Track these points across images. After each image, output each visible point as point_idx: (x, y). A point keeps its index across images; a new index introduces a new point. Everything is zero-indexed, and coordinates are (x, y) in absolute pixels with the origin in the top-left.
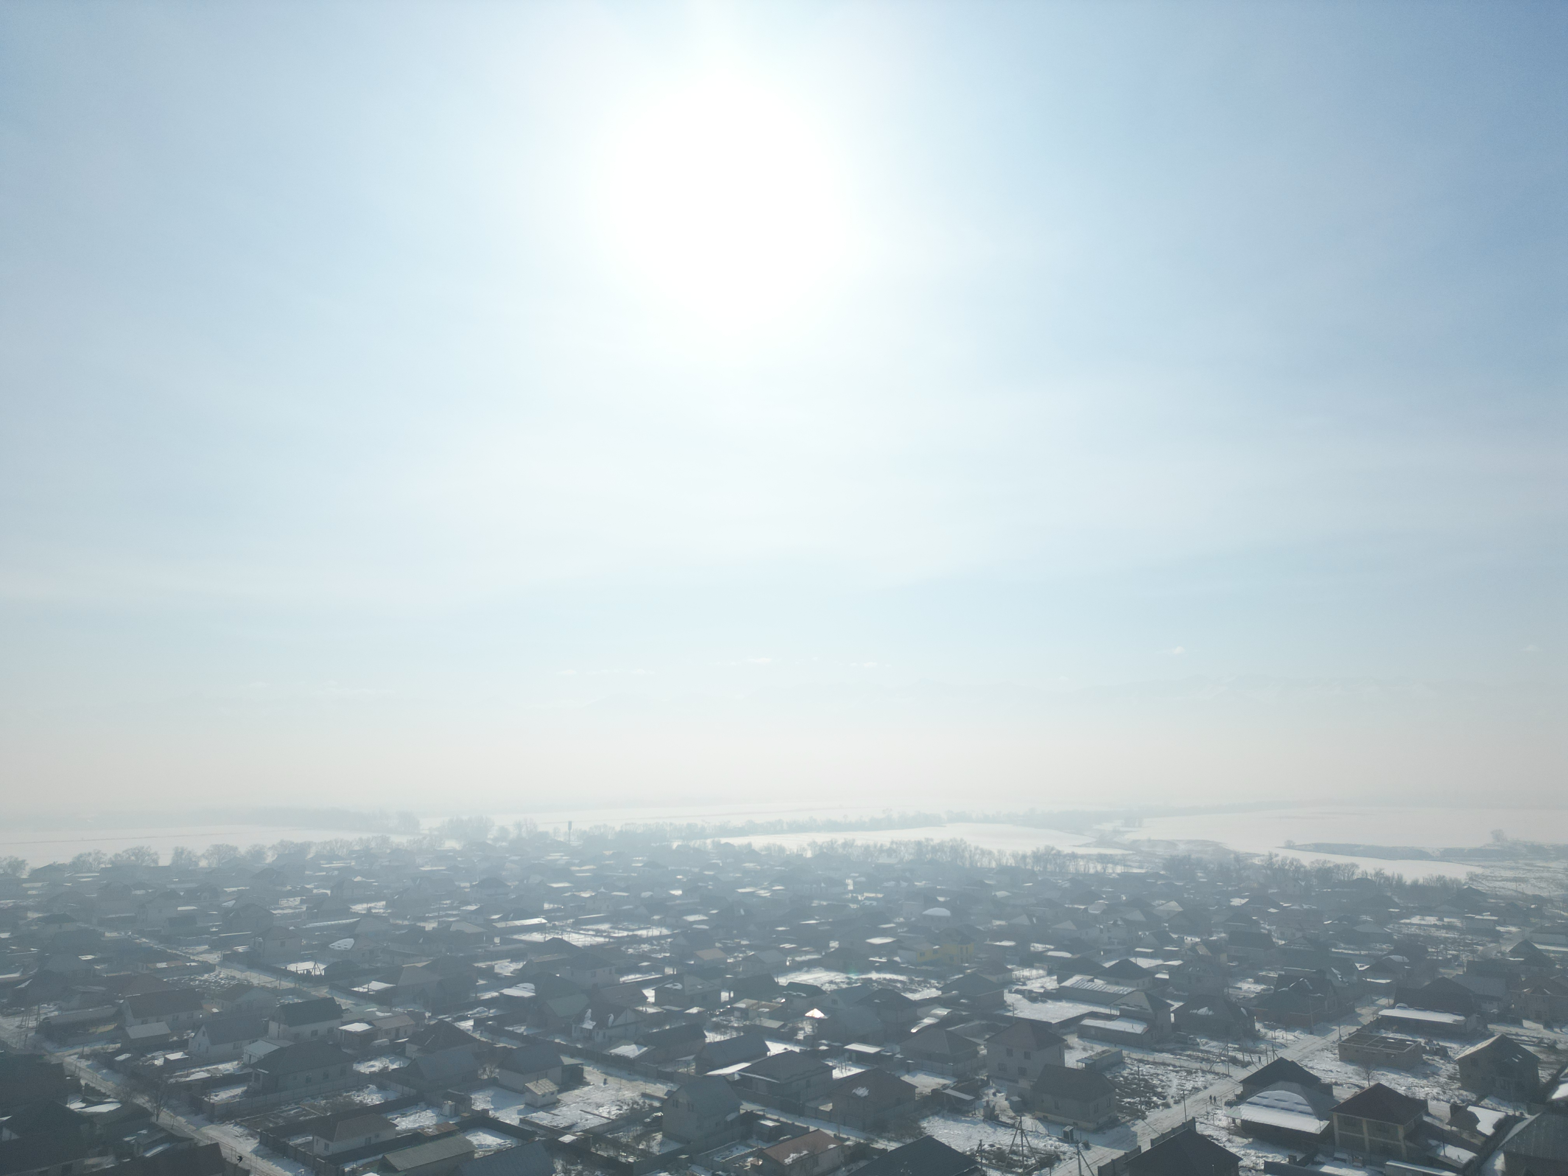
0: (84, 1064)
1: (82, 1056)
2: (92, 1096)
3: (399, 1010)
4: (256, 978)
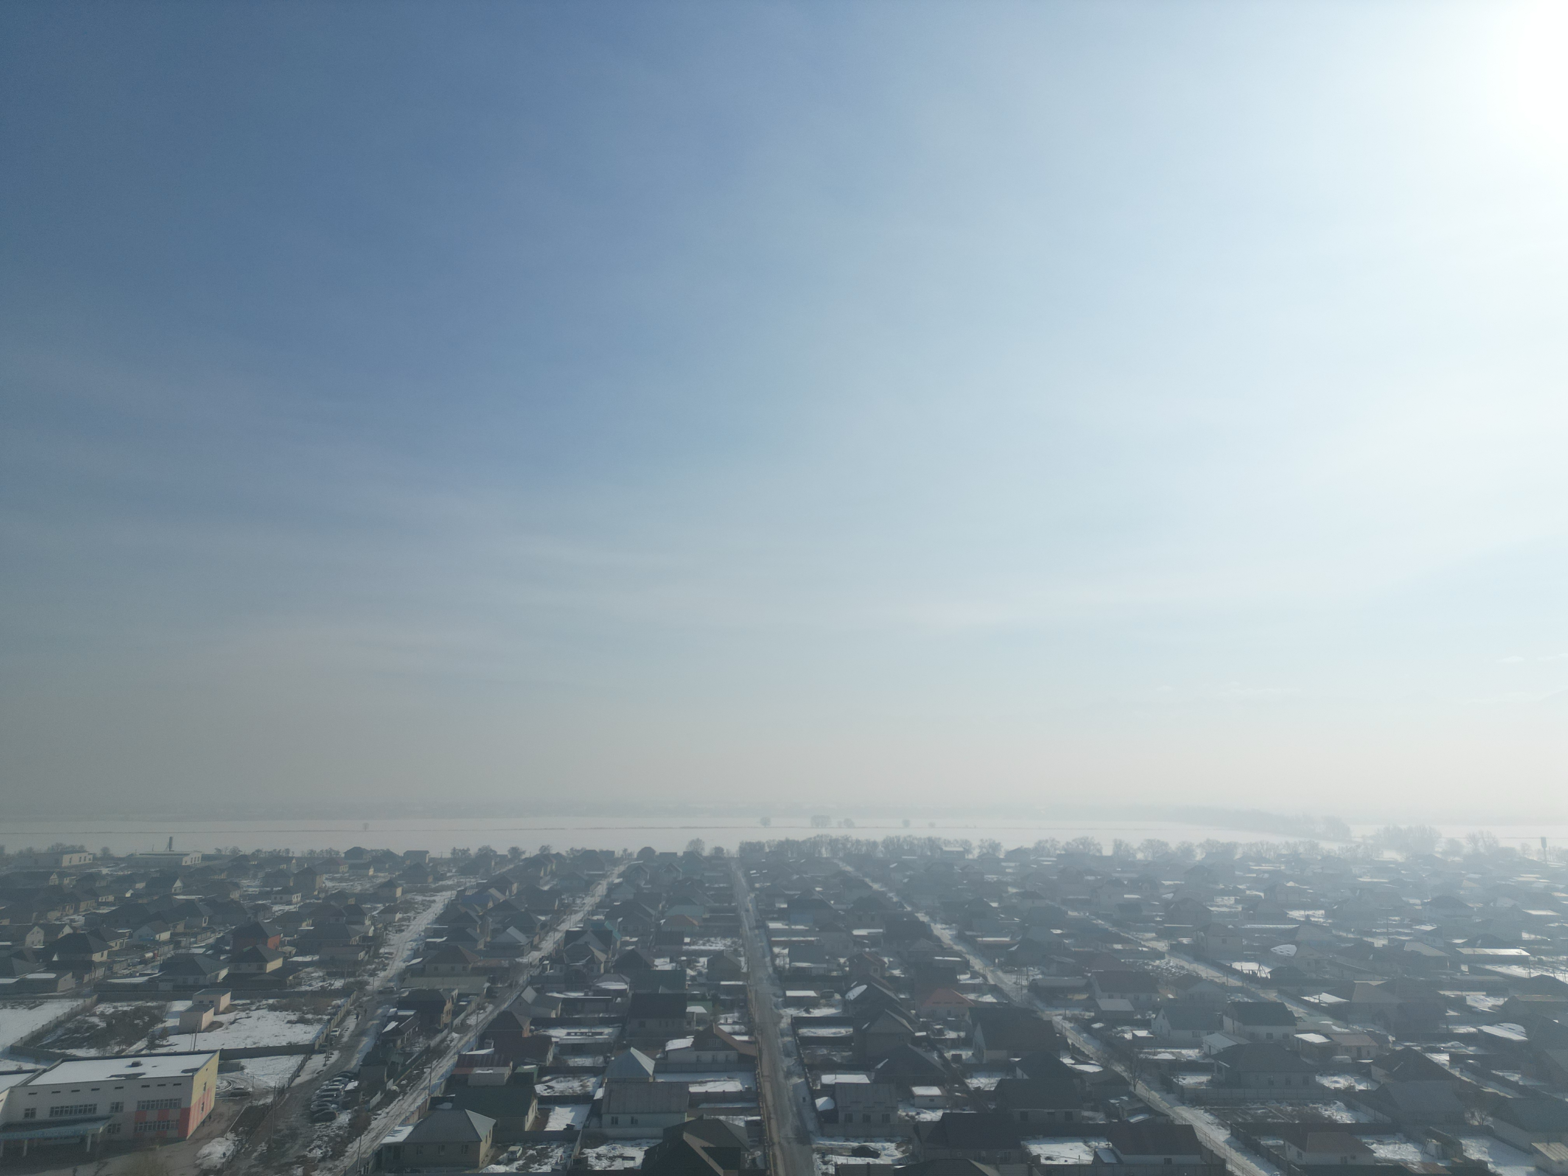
0: (1068, 1025)
1: (1065, 1018)
2: (1080, 1057)
3: (1356, 1027)
4: (1205, 972)
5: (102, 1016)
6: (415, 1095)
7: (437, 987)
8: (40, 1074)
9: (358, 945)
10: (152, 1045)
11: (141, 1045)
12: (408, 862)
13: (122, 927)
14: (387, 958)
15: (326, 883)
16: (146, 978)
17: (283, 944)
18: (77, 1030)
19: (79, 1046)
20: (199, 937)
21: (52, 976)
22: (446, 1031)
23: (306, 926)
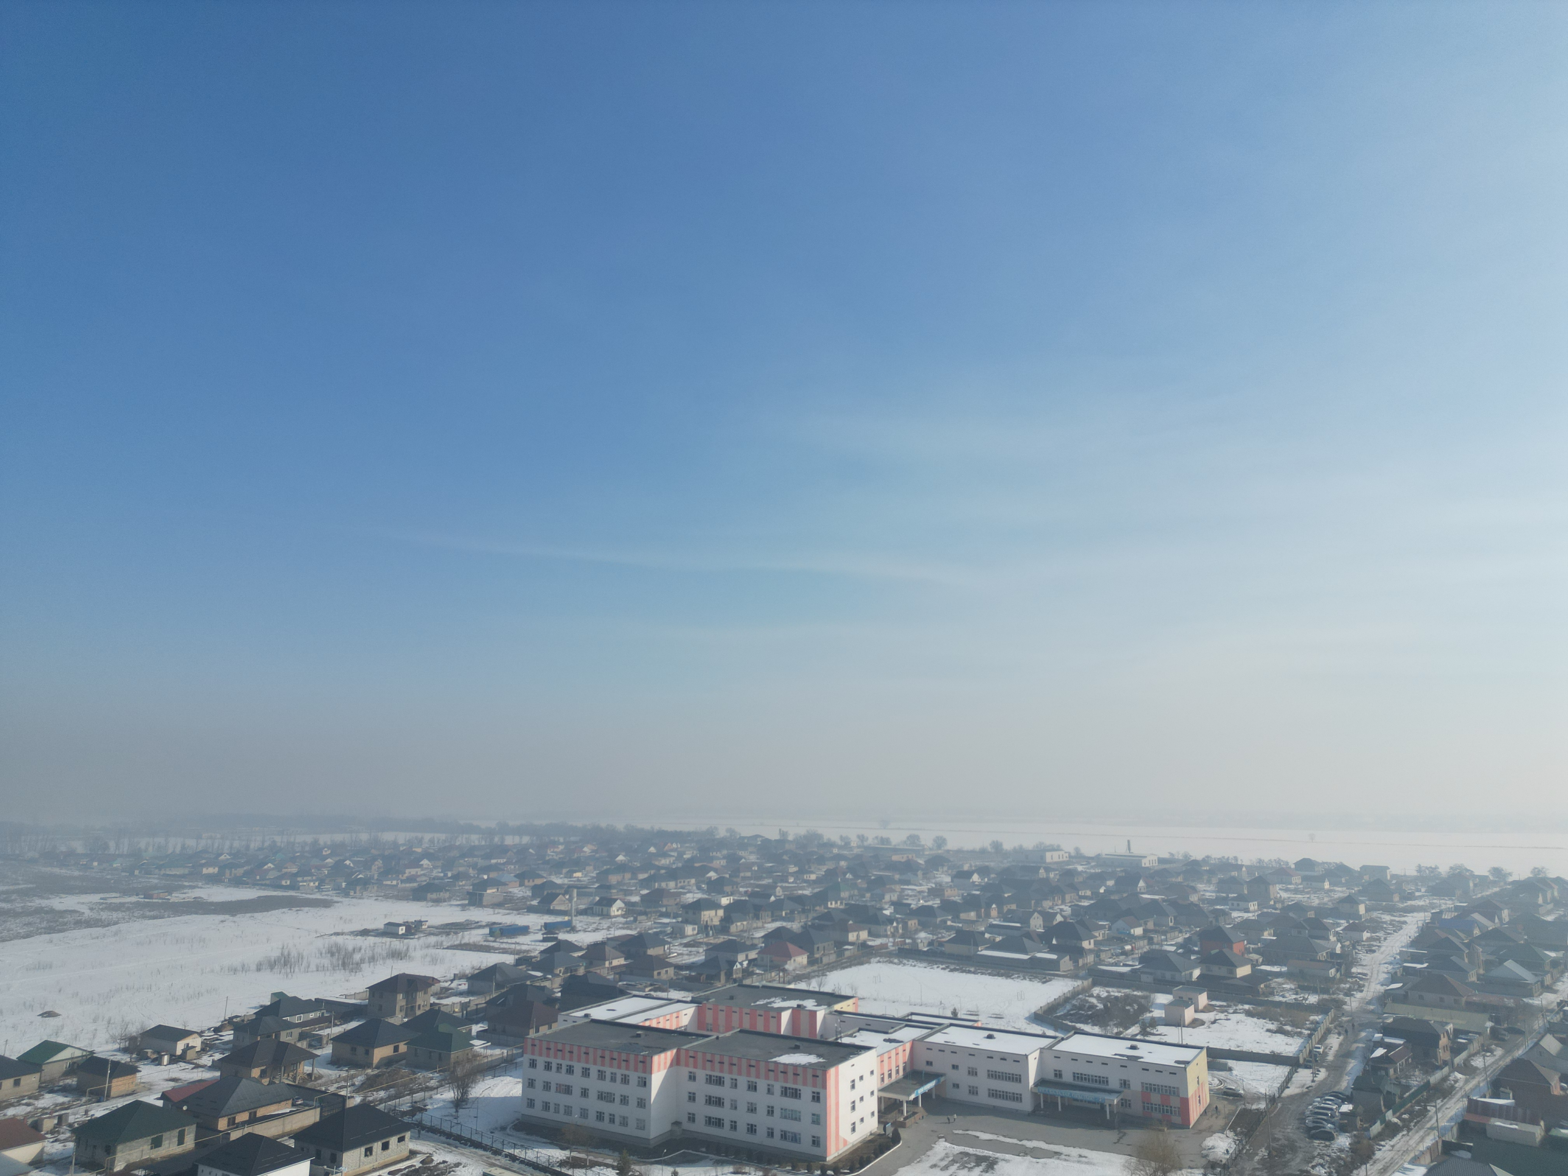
5: (1098, 997)
6: (1421, 1133)
7: (1426, 1018)
8: (1059, 1042)
9: (1326, 961)
10: (1144, 1032)
11: (1134, 1030)
12: (1366, 878)
13: (1101, 920)
14: (1361, 979)
15: (1279, 892)
16: (1128, 969)
17: (1248, 951)
18: (1081, 1007)
19: (1085, 1022)
20: (1168, 936)
21: (1054, 957)
22: (1446, 1070)
23: (1267, 935)
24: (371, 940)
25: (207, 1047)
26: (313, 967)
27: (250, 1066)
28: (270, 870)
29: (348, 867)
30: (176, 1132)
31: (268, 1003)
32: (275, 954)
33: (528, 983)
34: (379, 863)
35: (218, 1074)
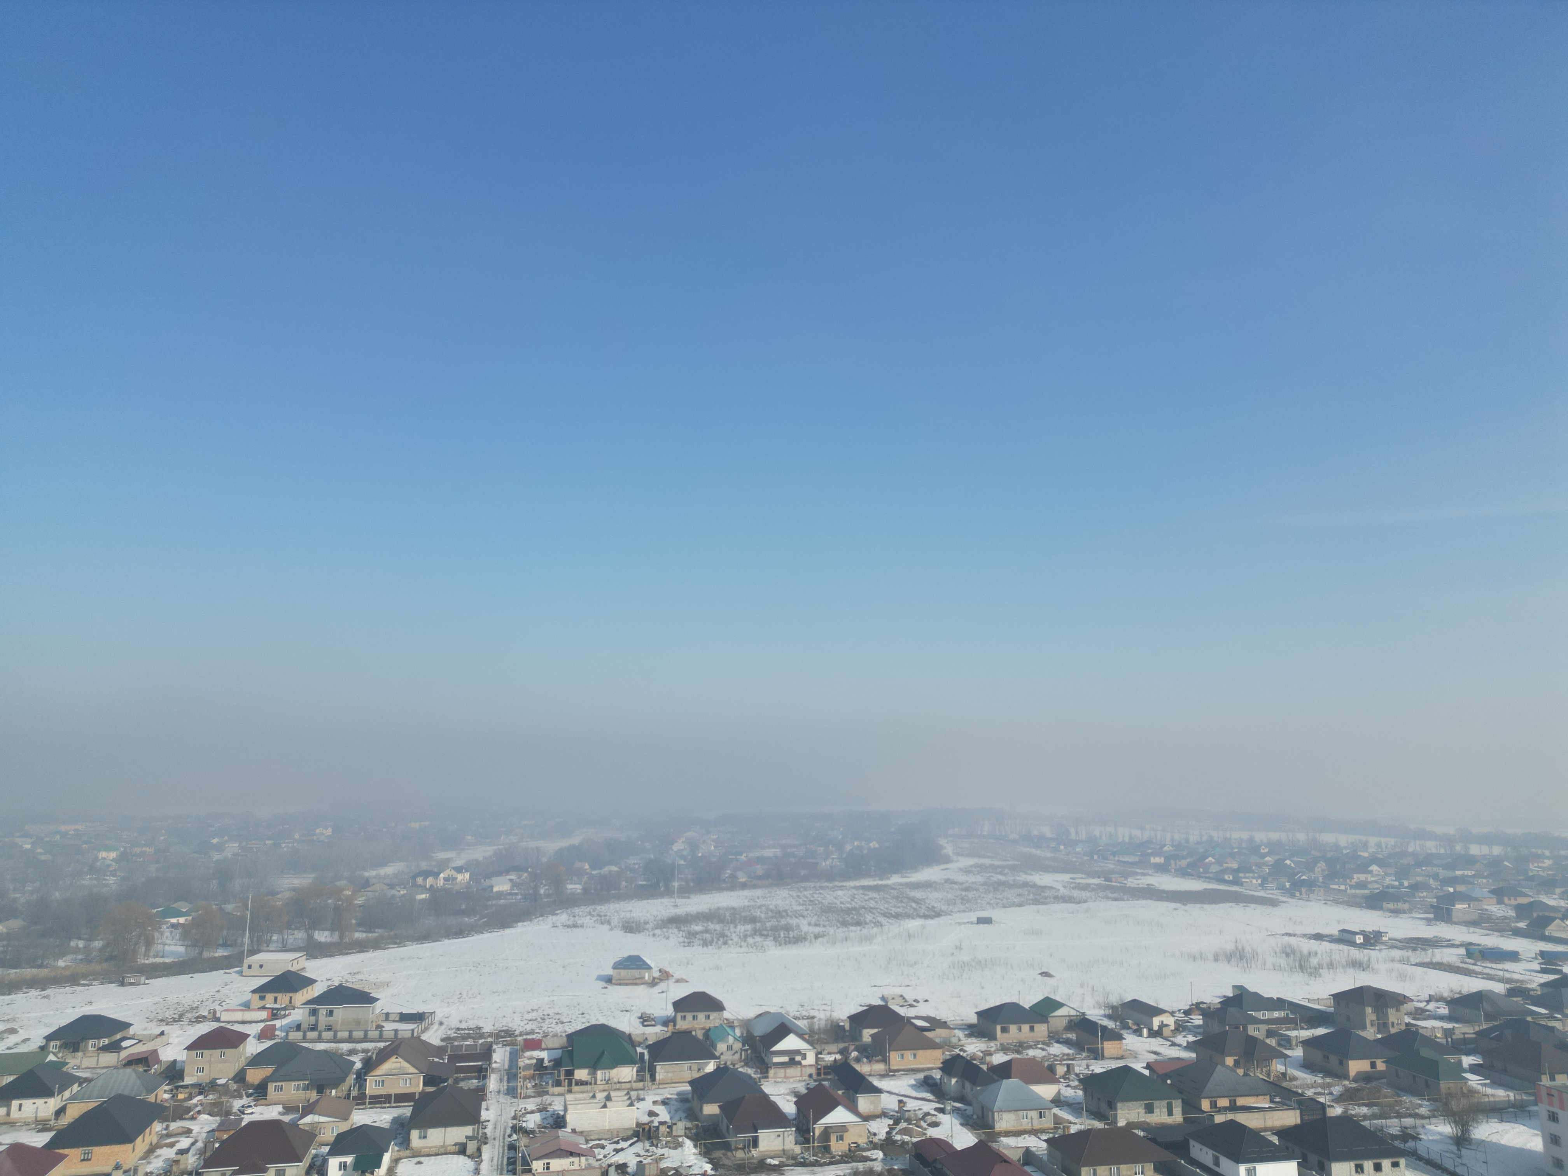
24: (1326, 946)
25: (1180, 1027)
26: (1269, 965)
27: (1223, 1053)
28: (1210, 864)
29: (1289, 867)
30: (1164, 1103)
31: (1230, 994)
32: (1230, 947)
33: (1529, 1019)
34: (1322, 865)
35: (1194, 1055)
